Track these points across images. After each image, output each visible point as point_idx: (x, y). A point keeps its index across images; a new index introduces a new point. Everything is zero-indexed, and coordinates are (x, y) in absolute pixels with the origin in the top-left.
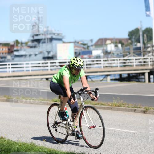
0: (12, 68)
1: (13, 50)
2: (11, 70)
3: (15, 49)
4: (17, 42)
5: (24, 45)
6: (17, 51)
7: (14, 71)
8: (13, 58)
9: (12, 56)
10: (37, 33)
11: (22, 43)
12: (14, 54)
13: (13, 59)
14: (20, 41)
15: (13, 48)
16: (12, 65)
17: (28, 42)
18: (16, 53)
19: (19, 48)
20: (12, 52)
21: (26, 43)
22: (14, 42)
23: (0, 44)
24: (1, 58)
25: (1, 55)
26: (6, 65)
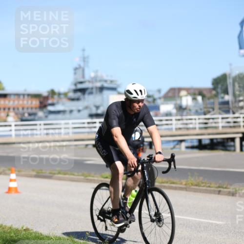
0: (45, 129)
1: (47, 103)
3: (50, 102)
4: (52, 93)
5: (62, 96)
6: (53, 105)
8: (47, 115)
9: (45, 113)
10: (82, 80)
11: (59, 94)
12: (47, 110)
13: (46, 117)
14: (56, 90)
15: (47, 101)
16: (45, 124)
17: (68, 92)
18: (50, 108)
19: (55, 101)
20: (45, 106)
21: (66, 94)
22: (48, 92)
23: (28, 95)
24: (30, 115)
25: (30, 111)
26: (36, 125)
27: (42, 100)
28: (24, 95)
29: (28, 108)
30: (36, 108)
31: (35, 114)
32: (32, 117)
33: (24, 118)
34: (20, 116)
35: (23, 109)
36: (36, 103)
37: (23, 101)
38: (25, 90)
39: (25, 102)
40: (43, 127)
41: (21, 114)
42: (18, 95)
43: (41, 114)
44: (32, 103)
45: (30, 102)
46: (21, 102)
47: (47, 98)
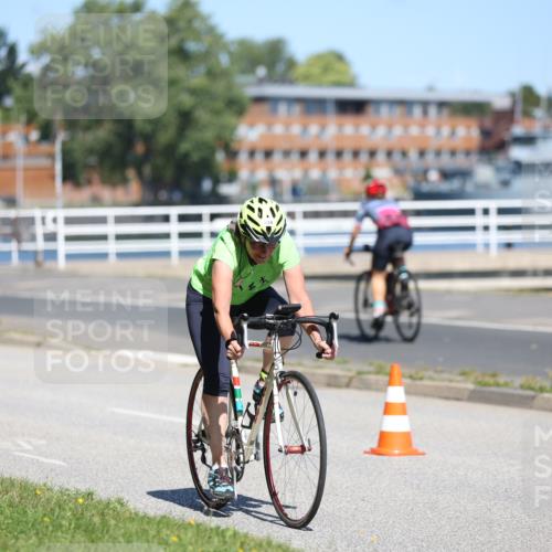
0: (502, 228)
1: (507, 137)
2: (496, 237)
3: (518, 130)
4: (528, 97)
6: (528, 140)
7: (509, 245)
8: (506, 176)
9: (498, 170)
12: (508, 159)
13: (505, 184)
15: (508, 129)
16: (502, 211)
19: (537, 129)
20: (502, 146)
22: (513, 95)
23: (442, 105)
24: (446, 175)
25: (447, 162)
26: (471, 212)
27: (488, 123)
28: (425, 104)
29: (438, 153)
30: (468, 153)
31: (464, 174)
32: (455, 184)
33: (425, 188)
34: (410, 181)
35: (422, 153)
36: (467, 133)
37: (422, 126)
38: (431, 89)
39: (430, 131)
40: (494, 220)
41: (415, 174)
42: (405, 104)
43: (485, 173)
44: (453, 133)
45: (446, 131)
46: (414, 131)
47: (506, 116)
